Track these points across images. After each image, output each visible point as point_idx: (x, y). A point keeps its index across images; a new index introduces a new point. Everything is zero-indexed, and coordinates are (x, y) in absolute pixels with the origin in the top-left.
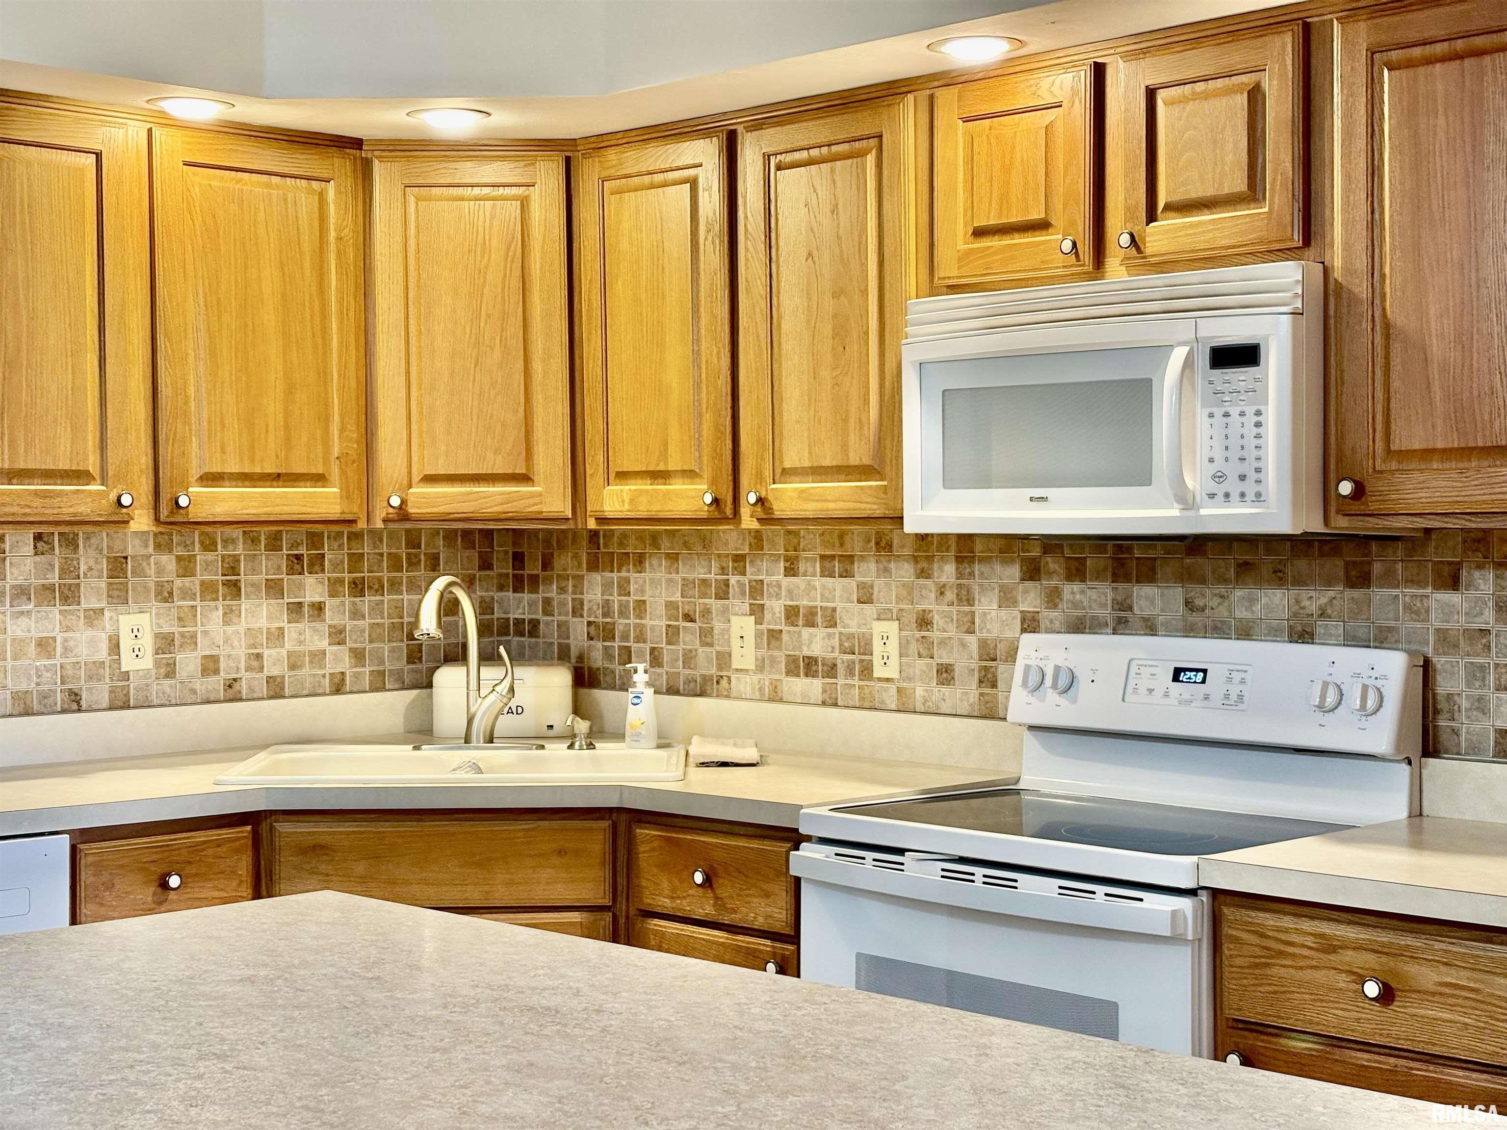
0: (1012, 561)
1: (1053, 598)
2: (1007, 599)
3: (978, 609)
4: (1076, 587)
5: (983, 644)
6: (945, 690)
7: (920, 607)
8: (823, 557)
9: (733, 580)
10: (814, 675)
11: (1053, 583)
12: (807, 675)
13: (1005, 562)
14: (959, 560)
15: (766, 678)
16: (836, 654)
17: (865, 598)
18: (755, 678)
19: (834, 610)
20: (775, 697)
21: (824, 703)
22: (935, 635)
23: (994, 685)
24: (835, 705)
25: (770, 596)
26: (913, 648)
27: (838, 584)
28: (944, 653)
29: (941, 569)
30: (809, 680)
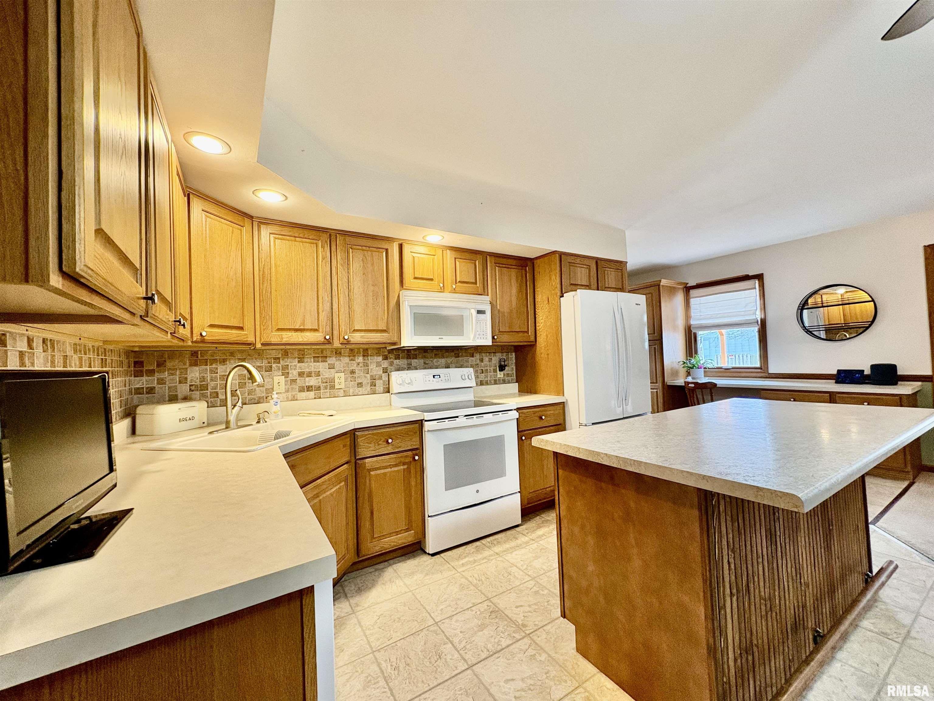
0: (380, 356)
1: (391, 364)
2: (378, 364)
3: (370, 368)
4: (398, 361)
5: (372, 376)
6: (360, 389)
7: (351, 369)
8: (314, 357)
9: (274, 365)
10: (311, 391)
11: (392, 360)
12: (308, 391)
13: (377, 356)
14: (364, 356)
15: (290, 395)
16: (320, 383)
17: (332, 367)
18: (284, 395)
19: (319, 371)
20: (294, 399)
21: (315, 398)
22: (356, 375)
23: (375, 386)
24: (320, 398)
25: (291, 369)
26: (349, 379)
27: (321, 364)
28: (359, 379)
29: (358, 358)
30: (309, 392)
